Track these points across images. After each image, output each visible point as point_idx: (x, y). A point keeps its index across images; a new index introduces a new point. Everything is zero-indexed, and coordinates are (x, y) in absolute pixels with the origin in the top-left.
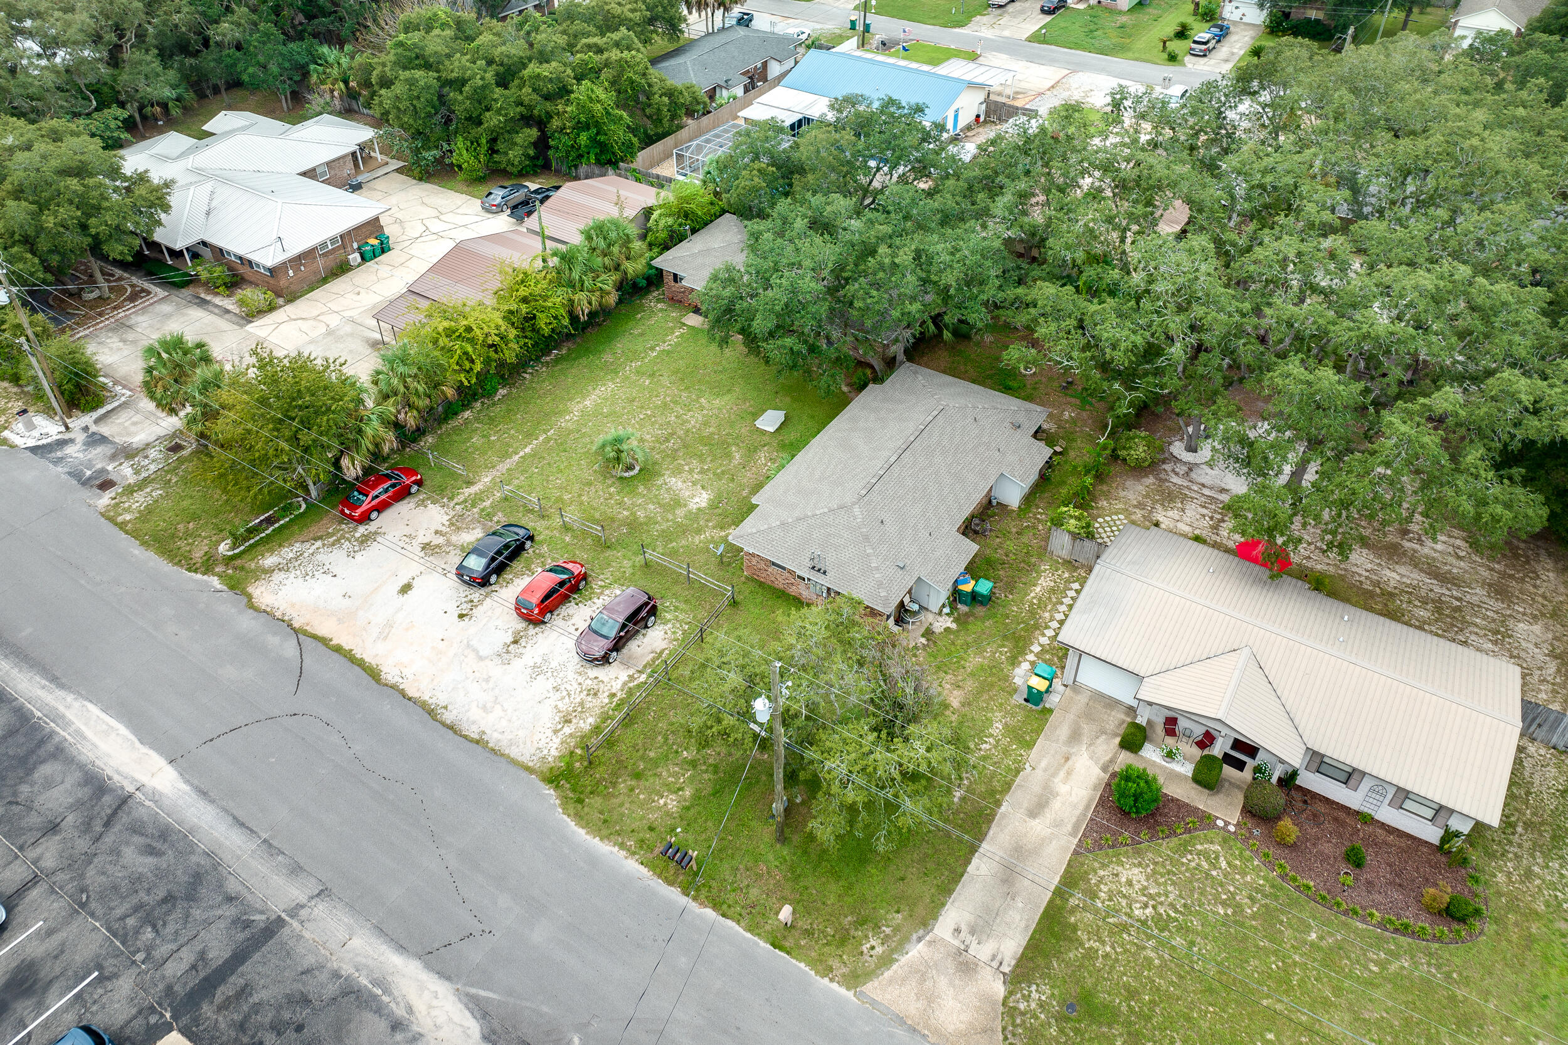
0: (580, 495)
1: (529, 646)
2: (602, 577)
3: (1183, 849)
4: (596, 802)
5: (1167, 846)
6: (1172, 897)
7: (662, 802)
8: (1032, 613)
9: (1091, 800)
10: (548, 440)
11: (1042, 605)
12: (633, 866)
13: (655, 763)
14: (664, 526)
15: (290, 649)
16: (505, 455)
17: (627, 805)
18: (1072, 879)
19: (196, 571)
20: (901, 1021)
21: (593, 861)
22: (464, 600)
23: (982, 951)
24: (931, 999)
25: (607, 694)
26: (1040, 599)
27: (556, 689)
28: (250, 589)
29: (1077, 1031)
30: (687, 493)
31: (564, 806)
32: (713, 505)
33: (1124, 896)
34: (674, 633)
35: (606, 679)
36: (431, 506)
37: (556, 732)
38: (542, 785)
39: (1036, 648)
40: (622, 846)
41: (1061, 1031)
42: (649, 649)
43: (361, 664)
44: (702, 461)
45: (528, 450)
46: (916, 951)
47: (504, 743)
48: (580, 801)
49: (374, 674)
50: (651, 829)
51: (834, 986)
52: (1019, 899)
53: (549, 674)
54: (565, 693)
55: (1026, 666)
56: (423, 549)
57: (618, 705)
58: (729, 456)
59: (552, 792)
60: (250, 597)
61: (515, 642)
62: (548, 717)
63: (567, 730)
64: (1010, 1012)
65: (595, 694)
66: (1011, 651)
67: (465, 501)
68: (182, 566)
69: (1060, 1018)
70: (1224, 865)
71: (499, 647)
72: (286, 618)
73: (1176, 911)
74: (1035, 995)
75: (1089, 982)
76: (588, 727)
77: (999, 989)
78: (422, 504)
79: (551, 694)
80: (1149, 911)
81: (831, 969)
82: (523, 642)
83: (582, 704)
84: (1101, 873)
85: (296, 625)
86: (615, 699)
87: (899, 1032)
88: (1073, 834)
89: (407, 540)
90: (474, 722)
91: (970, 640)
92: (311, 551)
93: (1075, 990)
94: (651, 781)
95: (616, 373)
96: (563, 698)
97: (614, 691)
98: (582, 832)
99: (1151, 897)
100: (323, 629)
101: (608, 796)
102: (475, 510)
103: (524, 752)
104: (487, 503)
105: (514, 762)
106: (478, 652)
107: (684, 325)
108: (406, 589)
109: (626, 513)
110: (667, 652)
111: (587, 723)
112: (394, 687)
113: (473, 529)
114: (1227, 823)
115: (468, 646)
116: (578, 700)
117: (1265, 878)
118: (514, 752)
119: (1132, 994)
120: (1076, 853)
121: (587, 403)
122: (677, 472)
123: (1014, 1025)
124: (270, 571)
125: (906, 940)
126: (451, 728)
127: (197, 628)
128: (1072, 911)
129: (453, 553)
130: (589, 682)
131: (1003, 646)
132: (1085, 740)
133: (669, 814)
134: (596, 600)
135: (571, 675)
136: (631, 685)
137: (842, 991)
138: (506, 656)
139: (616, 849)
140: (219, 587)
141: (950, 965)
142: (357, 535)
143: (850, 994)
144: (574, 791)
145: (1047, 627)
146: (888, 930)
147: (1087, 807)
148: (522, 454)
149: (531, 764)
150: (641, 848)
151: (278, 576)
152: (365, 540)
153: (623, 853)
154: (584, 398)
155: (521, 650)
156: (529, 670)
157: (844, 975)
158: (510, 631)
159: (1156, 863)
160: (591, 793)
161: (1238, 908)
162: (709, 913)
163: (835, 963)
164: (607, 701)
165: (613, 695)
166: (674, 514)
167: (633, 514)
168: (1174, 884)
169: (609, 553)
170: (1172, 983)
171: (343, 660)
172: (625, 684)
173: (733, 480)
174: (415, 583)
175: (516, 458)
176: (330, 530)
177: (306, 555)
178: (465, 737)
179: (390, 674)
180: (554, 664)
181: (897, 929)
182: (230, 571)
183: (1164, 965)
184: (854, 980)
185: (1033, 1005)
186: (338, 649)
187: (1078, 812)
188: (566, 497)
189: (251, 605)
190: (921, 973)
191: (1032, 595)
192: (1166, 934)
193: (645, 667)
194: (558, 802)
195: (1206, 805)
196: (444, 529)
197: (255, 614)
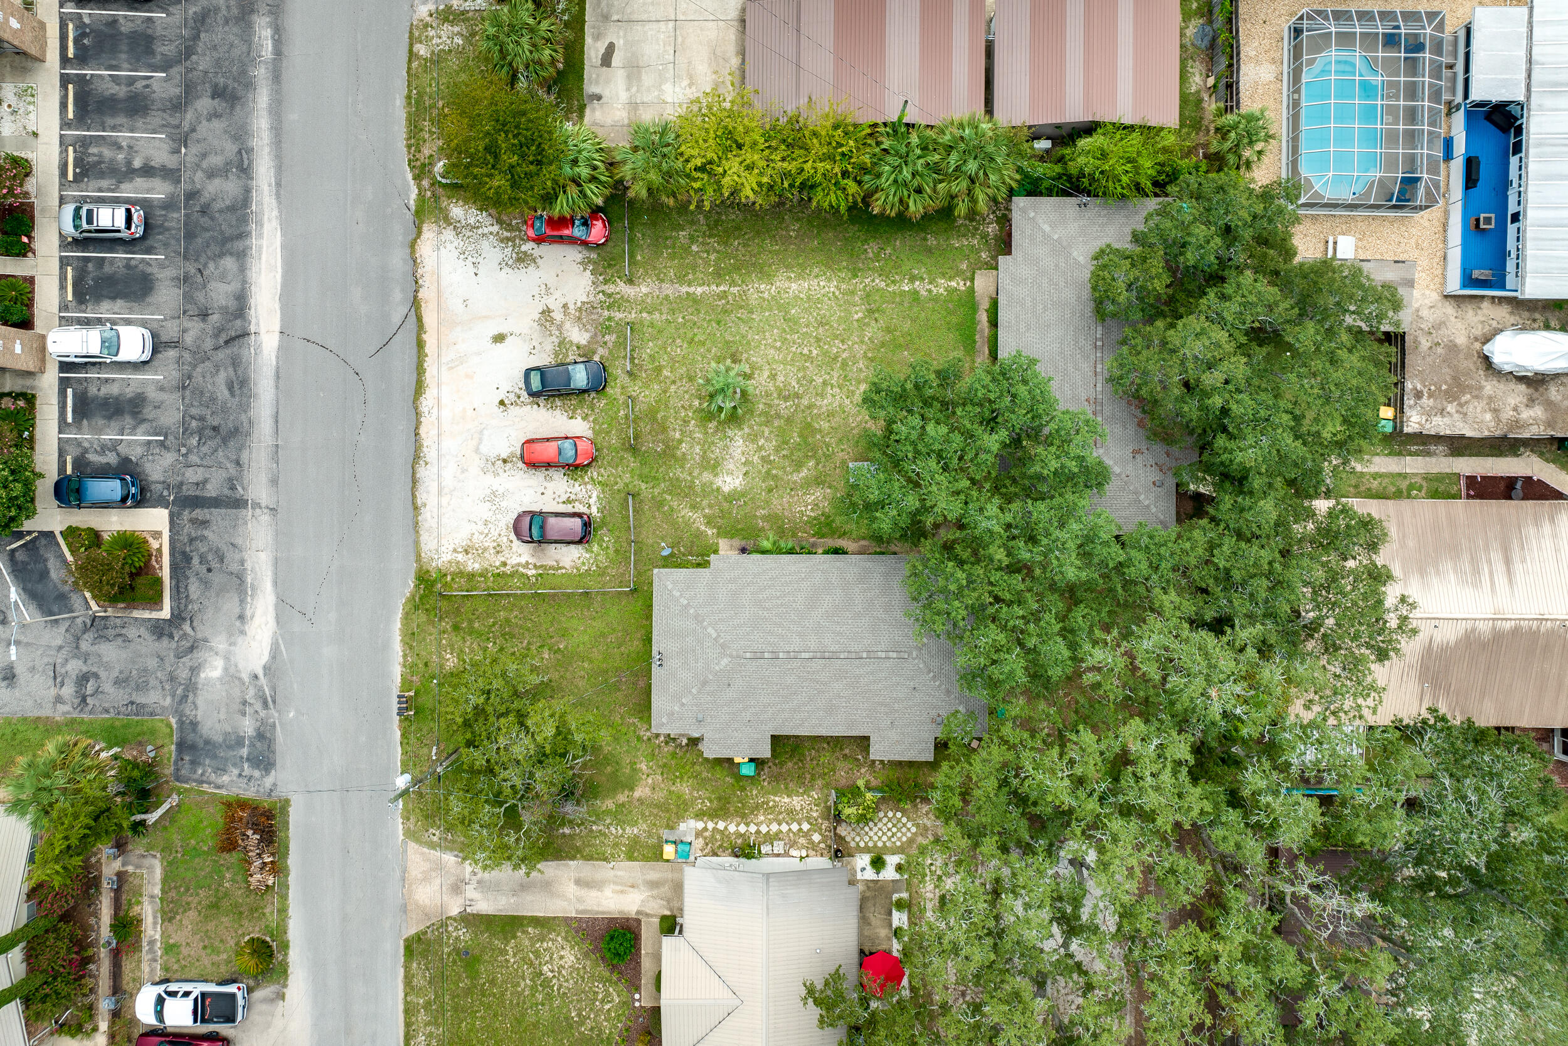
0: (674, 382)
1: (508, 473)
2: (602, 470)
3: (601, 980)
4: (423, 618)
5: (603, 970)
6: (566, 984)
7: (448, 656)
8: (757, 807)
9: (609, 913)
10: (724, 295)
11: (769, 810)
12: (397, 672)
13: (471, 631)
14: (685, 476)
15: (398, 312)
16: (681, 279)
17: (432, 638)
18: (542, 922)
19: (412, 168)
20: (404, 871)
21: (386, 646)
22: (517, 390)
23: (471, 892)
24: (426, 879)
25: (503, 559)
26: (774, 806)
27: (486, 522)
28: (425, 227)
29: (454, 962)
30: (731, 466)
31: (408, 600)
32: (731, 497)
33: (551, 958)
34: (583, 564)
35: (514, 549)
36: (588, 272)
37: (455, 551)
38: (412, 575)
39: (721, 825)
40: (405, 656)
41: (449, 954)
42: (558, 557)
43: (420, 370)
44: (777, 450)
45: (699, 290)
46: (449, 859)
47: (426, 525)
48: (417, 608)
49: (419, 388)
50: (426, 664)
51: (401, 827)
52: (515, 898)
53: (494, 508)
54: (486, 531)
55: (700, 825)
56: (543, 312)
57: (499, 574)
58: (799, 465)
59: (412, 585)
60: (419, 234)
61: (505, 461)
62: (460, 538)
63: (460, 557)
64: (443, 924)
65: (498, 552)
66: (710, 808)
67: (610, 296)
68: (409, 153)
69: (457, 951)
70: (607, 1007)
71: (493, 455)
72: (420, 282)
73: (559, 990)
74: (461, 933)
75: (486, 958)
76: (470, 569)
77: (454, 911)
78: (584, 263)
79: (480, 523)
80: (551, 975)
81: (408, 819)
82: (509, 465)
83: (485, 549)
84: (559, 939)
85: (420, 295)
86: (502, 569)
87: (398, 873)
88: (577, 912)
89: (543, 292)
90: (428, 492)
91: (705, 775)
92: (486, 230)
93: (477, 952)
94: (456, 639)
95: (855, 276)
96: (481, 533)
97: (508, 562)
98: (399, 625)
99: (560, 972)
100: (430, 318)
101: (431, 622)
102: (606, 313)
103: (428, 544)
104: (618, 315)
105: (417, 543)
106: (479, 444)
107: (972, 279)
108: (499, 338)
109: (677, 435)
110: (564, 571)
111: (473, 565)
112: (418, 414)
113: (586, 331)
114: (639, 1000)
115: (481, 433)
116: (486, 544)
117: (611, 1033)
118: (424, 537)
119: (493, 982)
120: (566, 919)
121: (794, 286)
122: (753, 438)
123: (437, 929)
124: (448, 221)
125: (452, 850)
126: (414, 481)
127: (371, 230)
128: (524, 932)
129: (554, 339)
130: (505, 539)
131: (711, 801)
132: (655, 892)
133: (442, 667)
134: (577, 485)
135: (502, 524)
136: (521, 569)
137: (401, 832)
138: (489, 465)
139: (401, 654)
140: (412, 202)
141: (452, 879)
142: (524, 248)
143: (402, 837)
144: (420, 599)
145: (747, 824)
146: (450, 837)
147: (603, 913)
148: (692, 290)
149: (423, 555)
150: (410, 668)
151: (449, 234)
152: (523, 259)
153: (401, 660)
154: (800, 277)
155: (501, 471)
156: (488, 492)
157: (409, 828)
158: (512, 449)
159: (584, 968)
160: (427, 610)
161: (582, 1023)
162: (399, 733)
163: (413, 819)
164: (498, 564)
165: (504, 564)
166: (700, 474)
167: (680, 442)
168: (576, 983)
169: (628, 456)
170: (511, 1001)
171: (415, 359)
172: (519, 565)
173: (770, 491)
174: (509, 340)
175: (685, 289)
176: (514, 222)
177: (480, 231)
178: (414, 496)
179: (427, 402)
180: (504, 504)
181: (453, 841)
182: (429, 194)
183: (520, 994)
184: (409, 834)
185: (454, 934)
186: (420, 345)
187: (596, 908)
188: (666, 372)
189: (413, 245)
190: (437, 867)
191: (777, 799)
192: (540, 989)
193: (541, 566)
194: (408, 595)
195: (646, 985)
196: (571, 306)
197: (408, 257)
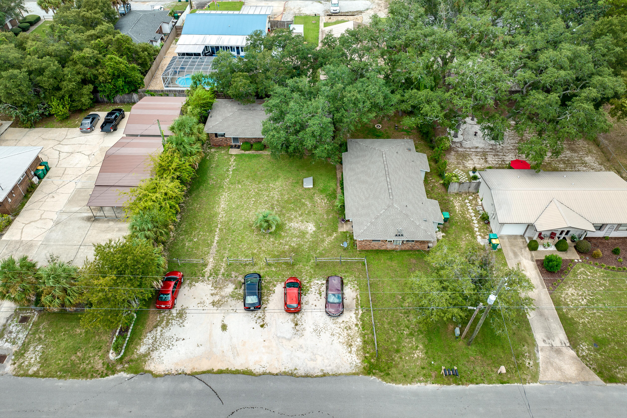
0: (260, 248)
1: (303, 323)
2: (303, 279)
3: (575, 275)
4: (394, 370)
5: (570, 276)
6: (586, 292)
7: (416, 355)
8: (463, 217)
9: (538, 273)
10: (221, 230)
11: (463, 213)
12: (431, 387)
13: (398, 342)
14: (307, 245)
15: (198, 385)
16: (209, 245)
17: (406, 365)
18: (557, 303)
19: (107, 375)
20: (559, 382)
21: (415, 394)
22: (256, 318)
23: (557, 343)
24: (560, 369)
25: (354, 326)
26: (461, 211)
27: (333, 335)
28: (147, 368)
29: (604, 351)
30: (303, 227)
31: (383, 379)
32: (318, 227)
33: (575, 300)
34: (354, 287)
35: (348, 320)
36: (196, 284)
37: (350, 352)
38: (367, 377)
39: (476, 229)
40: (420, 381)
41: (601, 355)
42: (351, 299)
43: (237, 372)
44: (296, 211)
45: (216, 238)
46: (541, 356)
47: (335, 369)
48: (388, 374)
49: (248, 373)
50: (423, 368)
51: (531, 384)
52: (550, 319)
53: (324, 330)
54: (338, 335)
55: (479, 237)
56: (213, 305)
57: (363, 328)
58: (304, 204)
59: (374, 377)
60: (150, 372)
61: (296, 325)
62: (343, 349)
63: (354, 349)
64: (583, 358)
65: (350, 328)
66: (469, 234)
67: (211, 275)
68: (96, 377)
69: (597, 351)
70: (589, 274)
71: (292, 331)
72: (180, 372)
73: (592, 296)
74: (584, 348)
75: (592, 333)
76: (361, 343)
77: (573, 353)
78: (191, 285)
79: (333, 338)
80: (585, 300)
81: (525, 380)
82: (299, 322)
83: (349, 335)
84: (563, 296)
85: (188, 372)
86: (359, 326)
87: (563, 386)
88: (544, 288)
89: (202, 305)
90: (314, 368)
91: (454, 236)
92: (159, 334)
93: (591, 339)
94: (405, 350)
95: (222, 187)
96: (339, 337)
97: (355, 323)
98: (400, 386)
99: (581, 295)
100: (205, 367)
101: (396, 366)
102: (220, 276)
103: (346, 368)
104: (222, 270)
105: (346, 375)
106: (285, 338)
107: (232, 155)
108: (224, 327)
109: (287, 247)
110: (359, 296)
111: (358, 342)
112: (264, 374)
113: (227, 285)
114: (578, 260)
115: (279, 337)
116: (345, 335)
117: (602, 272)
118: (342, 370)
119: (606, 330)
120: (550, 294)
121: (222, 206)
122: (290, 220)
123: (588, 362)
124: (147, 354)
125: (535, 355)
126: (307, 376)
127: (138, 402)
128: (567, 314)
129: (229, 300)
130: (342, 325)
131: (466, 234)
132: (519, 254)
133: (423, 359)
134: (311, 290)
135: (333, 326)
136: (359, 316)
137: (535, 384)
138: (298, 333)
139: (419, 384)
140: (129, 376)
141: (553, 354)
142: (175, 315)
143: (538, 384)
144: (382, 372)
145: (473, 220)
146: (527, 354)
147: (539, 276)
148: (215, 241)
149: (354, 371)
150: (427, 378)
151: (155, 355)
152: (181, 315)
153: (423, 384)
154: (219, 204)
155: (302, 327)
156: (314, 334)
157: (531, 379)
158: (289, 321)
159: (573, 284)
160: (389, 368)
161: (604, 285)
162: (471, 386)
163: (524, 376)
164: (357, 328)
165: (357, 325)
166: (307, 238)
167: (290, 246)
168: (583, 287)
169: (296, 267)
170: (611, 320)
171: (229, 375)
172: (356, 318)
173: (315, 214)
174: (226, 322)
175: (215, 244)
176: (158, 319)
177: (158, 337)
178: (317, 376)
179: (257, 369)
180: (321, 325)
181: (529, 352)
182: (126, 365)
183: (604, 315)
184: (535, 378)
185: (587, 352)
186: (220, 372)
187: (538, 280)
188: (255, 251)
189: (156, 376)
190: (549, 362)
191: (457, 211)
192: (595, 305)
193: (357, 307)
194: (380, 380)
195: (568, 257)
196: (213, 292)
197: (163, 379)
